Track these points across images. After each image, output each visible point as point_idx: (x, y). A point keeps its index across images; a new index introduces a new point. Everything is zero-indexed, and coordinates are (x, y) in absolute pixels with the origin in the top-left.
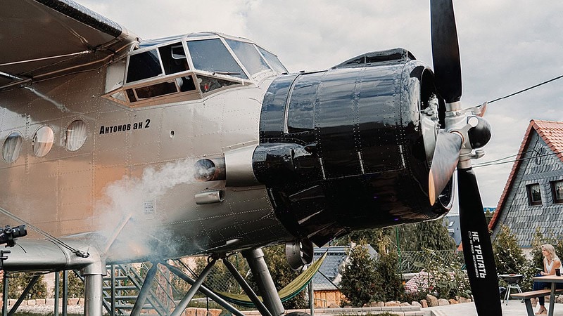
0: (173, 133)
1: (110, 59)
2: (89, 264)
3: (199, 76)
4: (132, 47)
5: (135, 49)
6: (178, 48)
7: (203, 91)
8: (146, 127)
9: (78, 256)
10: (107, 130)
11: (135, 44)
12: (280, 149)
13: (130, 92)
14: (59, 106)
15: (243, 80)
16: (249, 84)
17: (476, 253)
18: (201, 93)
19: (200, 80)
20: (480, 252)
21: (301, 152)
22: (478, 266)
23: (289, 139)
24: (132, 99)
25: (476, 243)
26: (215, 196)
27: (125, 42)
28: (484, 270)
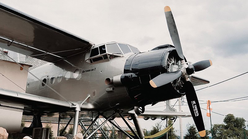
0: (101, 71)
1: (87, 51)
2: (76, 108)
3: (109, 55)
4: (92, 47)
5: (93, 47)
6: (104, 46)
7: (110, 59)
8: (95, 70)
9: (73, 105)
10: (84, 71)
11: (93, 46)
12: (128, 74)
13: (91, 60)
14: (73, 65)
15: (121, 56)
16: (123, 56)
17: (195, 108)
18: (109, 59)
19: (109, 56)
20: (196, 107)
21: (134, 75)
22: (196, 112)
23: (131, 72)
24: (91, 62)
25: (194, 105)
26: (111, 89)
27: (90, 45)
28: (198, 113)
